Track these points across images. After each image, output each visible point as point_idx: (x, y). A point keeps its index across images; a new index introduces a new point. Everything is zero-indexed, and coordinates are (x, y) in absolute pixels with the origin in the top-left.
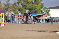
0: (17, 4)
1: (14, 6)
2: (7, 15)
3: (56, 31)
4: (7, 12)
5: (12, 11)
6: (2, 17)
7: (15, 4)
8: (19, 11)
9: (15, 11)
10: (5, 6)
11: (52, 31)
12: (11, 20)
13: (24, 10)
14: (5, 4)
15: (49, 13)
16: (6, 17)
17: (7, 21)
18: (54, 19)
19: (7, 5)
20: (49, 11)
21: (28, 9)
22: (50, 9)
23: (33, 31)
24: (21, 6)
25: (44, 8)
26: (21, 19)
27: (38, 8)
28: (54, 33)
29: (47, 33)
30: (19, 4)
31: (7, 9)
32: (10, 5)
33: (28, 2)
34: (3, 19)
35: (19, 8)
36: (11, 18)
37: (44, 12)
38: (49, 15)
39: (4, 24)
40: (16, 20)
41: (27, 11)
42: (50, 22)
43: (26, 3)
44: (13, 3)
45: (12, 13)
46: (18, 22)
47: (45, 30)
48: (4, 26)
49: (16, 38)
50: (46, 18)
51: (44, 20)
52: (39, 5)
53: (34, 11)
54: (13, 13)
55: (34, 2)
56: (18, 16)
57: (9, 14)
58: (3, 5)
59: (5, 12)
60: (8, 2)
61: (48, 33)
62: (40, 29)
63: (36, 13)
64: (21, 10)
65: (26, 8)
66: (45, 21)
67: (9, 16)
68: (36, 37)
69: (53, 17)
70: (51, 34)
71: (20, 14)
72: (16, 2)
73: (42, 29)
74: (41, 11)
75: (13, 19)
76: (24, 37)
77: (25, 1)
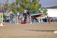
0: (15, 4)
1: (13, 6)
2: (6, 15)
3: (54, 31)
4: (6, 12)
5: (11, 11)
6: (1, 17)
7: (13, 4)
8: (18, 10)
9: (13, 11)
10: (4, 6)
11: (49, 31)
12: (10, 20)
13: (22, 10)
14: (4, 4)
15: (47, 13)
16: (5, 17)
17: (6, 21)
18: (51, 19)
19: (6, 5)
20: (46, 10)
21: (26, 9)
22: (47, 9)
23: (31, 31)
24: (20, 6)
25: (41, 8)
26: (19, 19)
27: (36, 8)
28: (51, 32)
29: (44, 32)
30: (17, 4)
31: (6, 9)
32: (9, 5)
33: (26, 3)
34: (2, 19)
35: (17, 8)
36: (10, 18)
37: (42, 11)
38: (47, 15)
39: (3, 24)
40: (14, 20)
41: (25, 11)
42: (48, 22)
43: (24, 3)
44: (11, 3)
45: (10, 13)
46: (17, 21)
47: (43, 29)
48: (3, 25)
49: (15, 37)
50: (44, 17)
51: (42, 19)
52: (37, 5)
53: (32, 11)
54: (12, 13)
55: (32, 2)
56: (17, 16)
57: (8, 14)
58: (2, 5)
59: (4, 12)
60: (7, 2)
61: (46, 32)
62: (37, 29)
63: (34, 13)
64: (19, 10)
65: (24, 8)
66: (42, 21)
67: (8, 15)
68: (33, 36)
69: (50, 17)
70: (48, 33)
71: (18, 14)
72: (15, 2)
73: (40, 29)
74: (39, 11)
75: (12, 19)
76: (22, 37)
77: (23, 2)
